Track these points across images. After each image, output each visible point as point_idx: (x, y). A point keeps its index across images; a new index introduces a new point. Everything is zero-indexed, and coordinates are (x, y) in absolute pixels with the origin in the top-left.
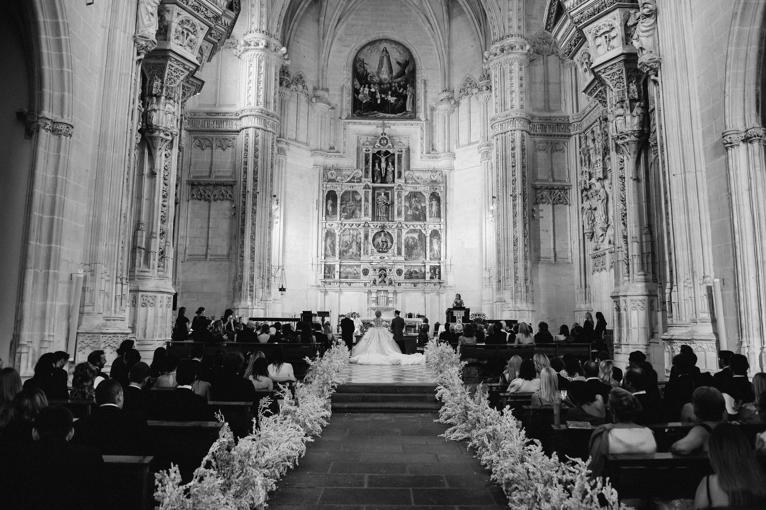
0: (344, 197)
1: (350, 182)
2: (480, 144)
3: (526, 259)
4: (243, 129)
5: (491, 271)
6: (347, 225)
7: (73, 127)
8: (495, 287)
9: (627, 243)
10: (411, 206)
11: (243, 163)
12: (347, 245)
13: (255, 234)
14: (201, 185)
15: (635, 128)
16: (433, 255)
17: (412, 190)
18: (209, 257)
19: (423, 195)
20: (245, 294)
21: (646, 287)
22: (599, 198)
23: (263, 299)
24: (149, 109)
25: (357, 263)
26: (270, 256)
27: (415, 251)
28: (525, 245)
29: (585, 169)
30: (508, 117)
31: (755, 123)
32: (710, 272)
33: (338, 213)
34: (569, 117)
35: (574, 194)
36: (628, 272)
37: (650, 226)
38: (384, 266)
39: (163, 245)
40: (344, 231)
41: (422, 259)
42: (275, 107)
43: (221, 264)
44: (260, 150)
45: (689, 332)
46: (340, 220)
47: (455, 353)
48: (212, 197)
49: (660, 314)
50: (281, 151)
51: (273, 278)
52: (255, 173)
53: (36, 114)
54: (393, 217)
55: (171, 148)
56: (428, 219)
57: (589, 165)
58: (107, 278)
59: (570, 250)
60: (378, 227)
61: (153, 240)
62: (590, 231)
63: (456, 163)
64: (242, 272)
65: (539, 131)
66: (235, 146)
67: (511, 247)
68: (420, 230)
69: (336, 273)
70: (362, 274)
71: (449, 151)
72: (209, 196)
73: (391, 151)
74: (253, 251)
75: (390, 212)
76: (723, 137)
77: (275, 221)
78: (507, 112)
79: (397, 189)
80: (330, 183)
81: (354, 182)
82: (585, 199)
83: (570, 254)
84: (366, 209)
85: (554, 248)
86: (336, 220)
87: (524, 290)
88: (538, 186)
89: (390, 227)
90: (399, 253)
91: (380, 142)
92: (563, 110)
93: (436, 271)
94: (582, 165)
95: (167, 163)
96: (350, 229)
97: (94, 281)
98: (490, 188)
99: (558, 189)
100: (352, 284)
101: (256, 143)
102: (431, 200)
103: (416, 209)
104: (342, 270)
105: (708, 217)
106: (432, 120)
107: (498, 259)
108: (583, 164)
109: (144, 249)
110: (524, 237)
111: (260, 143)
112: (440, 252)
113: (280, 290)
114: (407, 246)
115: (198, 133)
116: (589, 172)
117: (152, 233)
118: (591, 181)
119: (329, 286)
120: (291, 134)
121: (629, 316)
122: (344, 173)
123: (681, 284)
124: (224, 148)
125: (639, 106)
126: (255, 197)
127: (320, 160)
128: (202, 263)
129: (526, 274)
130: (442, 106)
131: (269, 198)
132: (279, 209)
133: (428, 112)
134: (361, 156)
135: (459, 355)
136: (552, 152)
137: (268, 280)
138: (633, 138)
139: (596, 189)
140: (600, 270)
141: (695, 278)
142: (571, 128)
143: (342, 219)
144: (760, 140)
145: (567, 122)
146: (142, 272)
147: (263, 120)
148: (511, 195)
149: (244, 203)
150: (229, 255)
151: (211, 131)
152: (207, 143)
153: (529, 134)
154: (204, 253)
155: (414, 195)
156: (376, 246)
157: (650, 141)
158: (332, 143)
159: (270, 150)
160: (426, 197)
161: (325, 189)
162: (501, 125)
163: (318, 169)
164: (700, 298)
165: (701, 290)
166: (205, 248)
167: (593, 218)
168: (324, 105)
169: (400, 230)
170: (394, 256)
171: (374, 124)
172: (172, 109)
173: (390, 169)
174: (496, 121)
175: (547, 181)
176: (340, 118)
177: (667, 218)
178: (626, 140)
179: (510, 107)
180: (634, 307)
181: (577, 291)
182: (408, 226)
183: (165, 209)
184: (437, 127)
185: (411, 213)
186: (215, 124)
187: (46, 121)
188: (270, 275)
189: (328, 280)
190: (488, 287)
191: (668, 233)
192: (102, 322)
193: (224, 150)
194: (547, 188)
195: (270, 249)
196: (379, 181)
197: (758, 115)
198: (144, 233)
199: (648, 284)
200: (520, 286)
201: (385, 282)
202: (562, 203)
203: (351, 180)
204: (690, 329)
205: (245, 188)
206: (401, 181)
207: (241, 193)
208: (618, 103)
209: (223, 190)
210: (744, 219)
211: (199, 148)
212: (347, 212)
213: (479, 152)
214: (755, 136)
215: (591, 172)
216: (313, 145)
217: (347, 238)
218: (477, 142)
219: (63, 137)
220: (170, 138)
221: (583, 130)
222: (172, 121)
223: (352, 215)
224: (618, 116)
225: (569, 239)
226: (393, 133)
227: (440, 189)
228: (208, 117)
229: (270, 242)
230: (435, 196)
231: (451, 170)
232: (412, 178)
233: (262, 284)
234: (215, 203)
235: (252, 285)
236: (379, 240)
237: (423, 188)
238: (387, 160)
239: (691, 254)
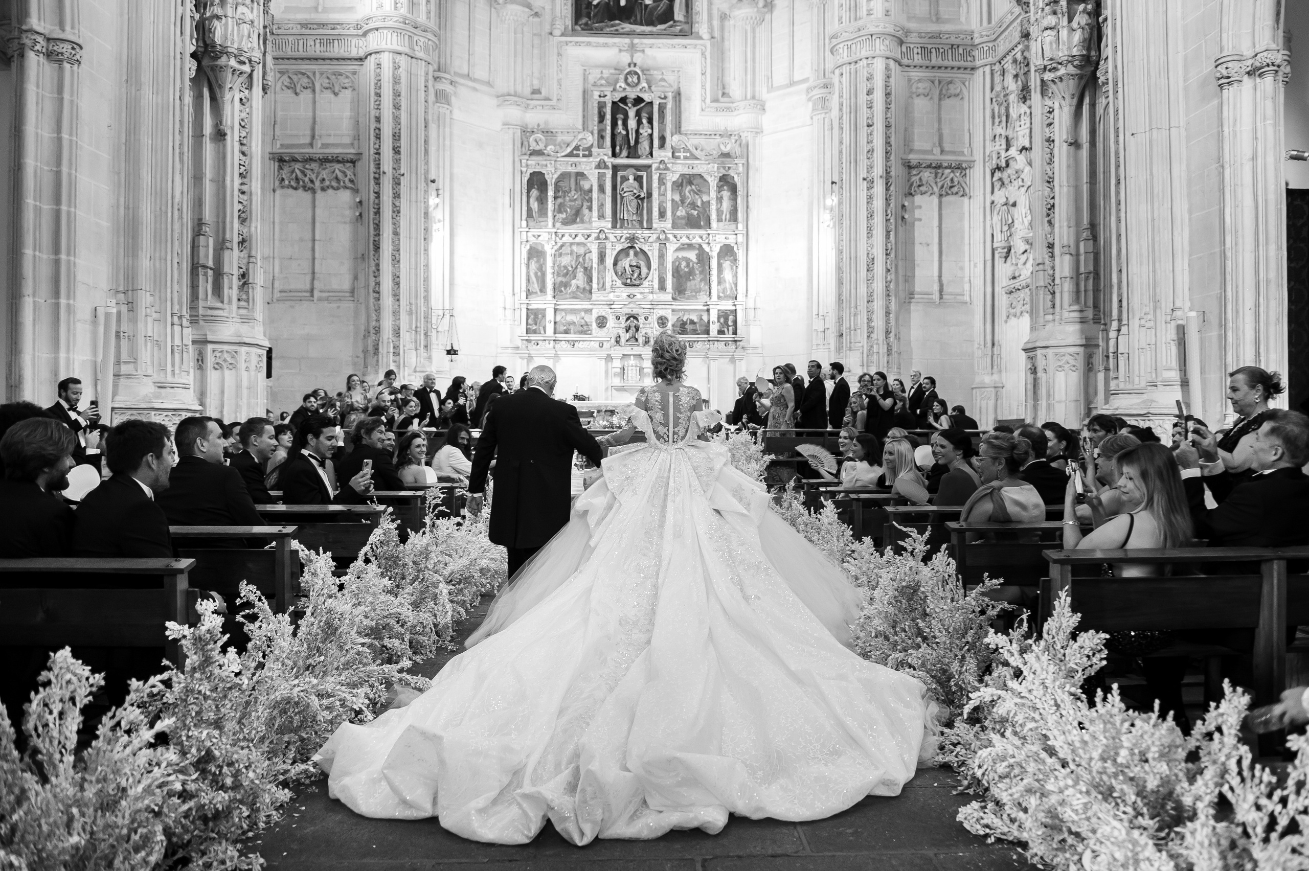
0: (561, 184)
1: (570, 155)
2: (811, 83)
3: (888, 295)
4: (370, 54)
5: (827, 318)
6: (567, 235)
7: (81, 48)
8: (832, 347)
9: (1052, 256)
10: (683, 201)
11: (373, 120)
12: (567, 274)
13: (398, 250)
14: (295, 160)
15: (1075, 52)
16: (724, 291)
17: (687, 171)
18: (316, 294)
19: (705, 180)
20: (385, 360)
21: (1082, 331)
22: (1021, 184)
23: (418, 369)
24: (208, 14)
25: (586, 305)
26: (427, 290)
27: (690, 285)
28: (888, 271)
29: (999, 130)
30: (861, 33)
31: (1271, 42)
32: (1184, 301)
33: (550, 214)
34: (973, 32)
35: (978, 178)
36: (1054, 307)
37: (1093, 226)
38: (635, 311)
39: (245, 261)
40: (562, 246)
41: (703, 297)
42: (429, 12)
43: (338, 307)
44: (403, 94)
45: (1144, 402)
46: (554, 226)
47: (755, 443)
48: (317, 183)
49: (1101, 376)
50: (441, 97)
51: (434, 332)
52: (396, 137)
53: (14, 23)
54: (650, 220)
55: (250, 87)
56: (714, 224)
57: (1007, 122)
58: (155, 316)
59: (967, 279)
60: (623, 240)
61: (227, 253)
62: (1004, 244)
63: (767, 121)
64: (378, 321)
65: (918, 59)
66: (356, 88)
67: (863, 273)
68: (700, 245)
69: (548, 324)
70: (594, 325)
71: (753, 98)
72: (312, 181)
73: (647, 97)
74: (397, 282)
75: (645, 212)
76: (1216, 67)
77: (435, 226)
78: (860, 23)
79: (658, 169)
80: (533, 158)
81: (578, 156)
82: (997, 185)
83: (967, 287)
84: (601, 206)
85: (940, 276)
86: (546, 227)
87: (883, 350)
88: (914, 163)
89: (646, 240)
90: (662, 288)
91: (626, 79)
92: (963, 19)
93: (729, 321)
94: (993, 123)
95: (244, 115)
96: (571, 244)
97: (134, 321)
98: (828, 166)
99: (949, 167)
100: (576, 344)
101: (396, 81)
102: (720, 189)
103: (693, 205)
104: (558, 319)
105: (1186, 207)
106: (723, 38)
107: (840, 295)
108: (997, 120)
109: (211, 269)
110: (887, 254)
111: (403, 80)
112: (736, 285)
113: (449, 352)
114: (676, 272)
115: (286, 61)
116: (1007, 138)
117: (224, 241)
118: (1009, 153)
119: (535, 347)
120: (459, 64)
121: (1051, 381)
122: (560, 138)
123: (1135, 323)
124: (336, 91)
125: (1084, 11)
126: (397, 183)
127: (514, 113)
128: (306, 304)
129: (887, 322)
130: (741, 11)
131: (423, 184)
132: (441, 206)
133: (716, 23)
134: (590, 107)
135: (761, 447)
136: (940, 99)
137: (426, 334)
138: (1071, 69)
139: (1017, 167)
140: (1018, 314)
141: (1158, 311)
142: (976, 53)
143: (558, 225)
144: (1277, 71)
145: (970, 42)
146: (211, 308)
147: (407, 37)
148: (864, 179)
149: (378, 195)
150: (352, 292)
151: (309, 59)
152: (305, 81)
153: (900, 65)
154: (308, 287)
155: (687, 180)
156: (621, 275)
157: (1098, 75)
158: (536, 82)
159: (422, 95)
160: (711, 184)
161: (524, 169)
162: (849, 48)
163: (511, 131)
164: (1164, 345)
165: (1166, 330)
166: (308, 278)
167: (1010, 221)
168: (520, 8)
169: (663, 245)
170: (652, 293)
171: (614, 45)
172: (249, 16)
173: (645, 131)
174: (839, 40)
175: (931, 152)
176: (551, 34)
177: (1118, 210)
178: (1059, 73)
179: (865, 13)
180: (1060, 367)
181: (978, 353)
182: (678, 237)
183: (245, 197)
184: (732, 52)
185: (684, 213)
186: (318, 45)
187: (36, 37)
188: (429, 326)
189: (533, 337)
190: (821, 347)
191: (1119, 236)
192: (152, 391)
193: (336, 94)
194: (929, 166)
195: (427, 280)
196: (625, 153)
197: (1278, 28)
198: (211, 240)
199: (1085, 325)
200: (877, 344)
201: (637, 340)
202: (957, 193)
203: (572, 151)
204: (1145, 396)
205: (378, 166)
206: (666, 154)
207: (372, 175)
208: (1047, 5)
209: (337, 171)
210: (1242, 210)
211: (289, 91)
212: (566, 211)
213: (809, 100)
214: (1268, 65)
215: (1010, 137)
216: (502, 85)
217: (566, 260)
218: (806, 80)
219: (67, 66)
220: (246, 68)
221: (998, 58)
222: (249, 37)
223: (575, 217)
224: (1046, 29)
225: (967, 259)
226: (649, 63)
227: (737, 169)
228: (304, 31)
229: (427, 266)
230: (726, 182)
231: (757, 133)
232: (686, 150)
233: (416, 342)
234: (323, 194)
235: (397, 343)
236: (625, 263)
237: (705, 167)
238: (638, 114)
239: (1154, 271)
